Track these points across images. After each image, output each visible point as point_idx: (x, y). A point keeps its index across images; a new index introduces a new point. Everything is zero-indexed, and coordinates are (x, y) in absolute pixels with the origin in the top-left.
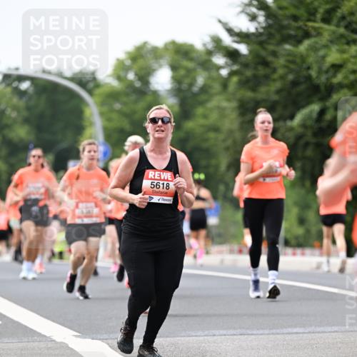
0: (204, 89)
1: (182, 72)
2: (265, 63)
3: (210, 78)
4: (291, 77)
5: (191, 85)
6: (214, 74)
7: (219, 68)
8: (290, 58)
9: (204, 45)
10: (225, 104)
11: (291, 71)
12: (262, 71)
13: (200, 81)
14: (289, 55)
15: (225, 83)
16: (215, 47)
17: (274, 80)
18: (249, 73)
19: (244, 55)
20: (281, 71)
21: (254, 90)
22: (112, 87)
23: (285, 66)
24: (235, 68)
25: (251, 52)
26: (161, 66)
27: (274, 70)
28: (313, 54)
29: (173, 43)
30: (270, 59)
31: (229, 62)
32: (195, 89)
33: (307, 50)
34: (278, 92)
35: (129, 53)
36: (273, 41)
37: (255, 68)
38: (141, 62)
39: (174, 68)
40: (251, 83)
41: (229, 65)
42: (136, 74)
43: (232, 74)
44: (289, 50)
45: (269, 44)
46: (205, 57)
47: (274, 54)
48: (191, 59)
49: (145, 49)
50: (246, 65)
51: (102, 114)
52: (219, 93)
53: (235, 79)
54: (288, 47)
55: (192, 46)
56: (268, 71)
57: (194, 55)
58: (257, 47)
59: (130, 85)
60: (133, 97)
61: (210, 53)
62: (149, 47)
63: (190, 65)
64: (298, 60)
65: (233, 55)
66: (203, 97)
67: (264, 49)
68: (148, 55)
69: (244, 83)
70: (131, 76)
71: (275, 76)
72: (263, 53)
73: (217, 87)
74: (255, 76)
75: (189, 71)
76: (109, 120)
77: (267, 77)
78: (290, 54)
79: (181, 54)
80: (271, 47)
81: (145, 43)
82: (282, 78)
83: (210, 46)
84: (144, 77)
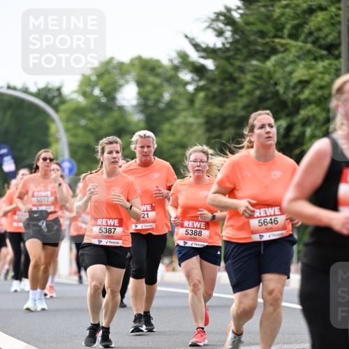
0: (170, 105)
2: (232, 79)
3: (176, 93)
4: (258, 93)
5: (157, 101)
6: (181, 89)
7: (186, 83)
8: (257, 74)
9: (171, 60)
10: (192, 120)
11: (258, 87)
12: (229, 87)
13: (167, 96)
15: (191, 100)
16: (181, 63)
18: (216, 89)
19: (211, 71)
20: (248, 87)
21: (220, 106)
23: (253, 82)
24: (202, 83)
25: (217, 67)
26: (127, 82)
27: (242, 86)
30: (237, 74)
31: (196, 78)
32: (162, 105)
33: (274, 66)
36: (240, 57)
37: (222, 84)
40: (219, 99)
41: (196, 81)
43: (198, 89)
44: (256, 66)
45: (236, 59)
46: (173, 73)
47: (242, 70)
48: (158, 75)
50: (213, 81)
52: (186, 109)
53: (202, 95)
54: (255, 62)
56: (235, 86)
57: (160, 70)
58: (224, 63)
61: (176, 69)
63: (156, 81)
64: (265, 76)
65: (199, 70)
66: (170, 113)
67: (232, 64)
68: (115, 71)
71: (243, 91)
72: (230, 69)
73: (183, 103)
74: (222, 92)
75: (156, 87)
78: (257, 70)
79: (147, 70)
80: (238, 63)
81: (112, 59)
82: (250, 93)
83: (176, 62)
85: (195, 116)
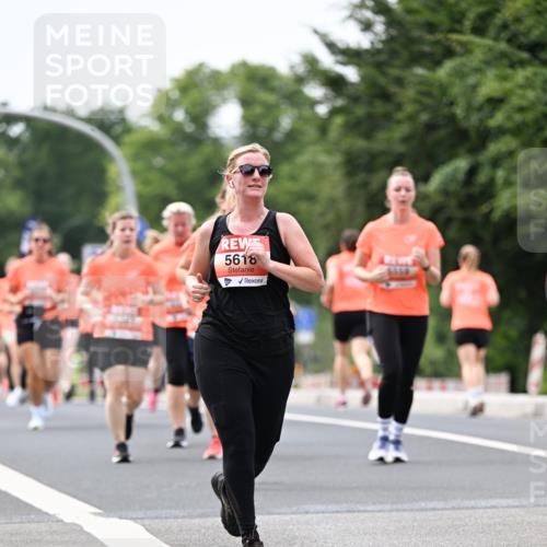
0: (292, 136)
1: (258, 110)
2: (385, 96)
3: (300, 118)
4: (424, 117)
5: (272, 129)
6: (307, 112)
7: (313, 103)
8: (424, 88)
9: (292, 67)
10: (323, 158)
11: (425, 108)
12: (380, 107)
13: (286, 122)
14: (421, 83)
15: (323, 127)
16: (309, 72)
17: (399, 122)
18: (360, 111)
19: (353, 84)
20: (409, 108)
21: (368, 136)
22: (151, 132)
23: (416, 101)
24: (340, 102)
25: (363, 78)
26: (225, 100)
27: (399, 107)
28: (457, 81)
29: (244, 64)
30: (393, 89)
31: (330, 93)
32: (278, 136)
33: (450, 75)
34: (406, 139)
35: (176, 80)
36: (397, 62)
37: (370, 103)
38: (194, 95)
39: (246, 103)
40: (365, 127)
41: (330, 99)
42: (187, 113)
43: (334, 112)
44: (421, 76)
45: (392, 66)
46: (292, 87)
47: (399, 82)
48: (272, 90)
49: (201, 75)
50: (355, 99)
51: (135, 174)
52: (314, 143)
53: (339, 120)
54: (420, 71)
55: (272, 70)
56: (389, 107)
57: (276, 83)
58: (372, 72)
59: (178, 130)
60: (183, 148)
61: (300, 80)
62: (207, 71)
63: (270, 98)
64: (436, 92)
65: (335, 83)
66: (291, 148)
67: (384, 74)
68: (206, 84)
69: (353, 127)
70: (179, 115)
71: (400, 115)
72: (382, 81)
73: (311, 132)
74: (370, 117)
75: (270, 108)
76: (146, 182)
77: (388, 117)
78: (423, 81)
79: (255, 83)
80: (394, 72)
81: (201, 65)
82: (412, 118)
83: (301, 70)
84: (200, 116)
85: (329, 152)
